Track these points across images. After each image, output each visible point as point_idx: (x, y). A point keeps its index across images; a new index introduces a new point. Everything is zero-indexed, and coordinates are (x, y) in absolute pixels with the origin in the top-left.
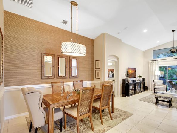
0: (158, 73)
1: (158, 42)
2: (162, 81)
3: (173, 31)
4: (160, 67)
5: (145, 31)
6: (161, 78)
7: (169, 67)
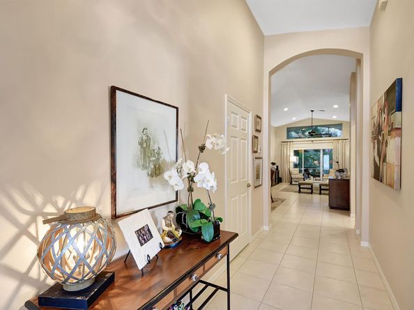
0: (294, 159)
1: (294, 119)
2: (298, 169)
3: (312, 111)
4: (295, 151)
5: (286, 109)
6: (296, 166)
7: (305, 151)
